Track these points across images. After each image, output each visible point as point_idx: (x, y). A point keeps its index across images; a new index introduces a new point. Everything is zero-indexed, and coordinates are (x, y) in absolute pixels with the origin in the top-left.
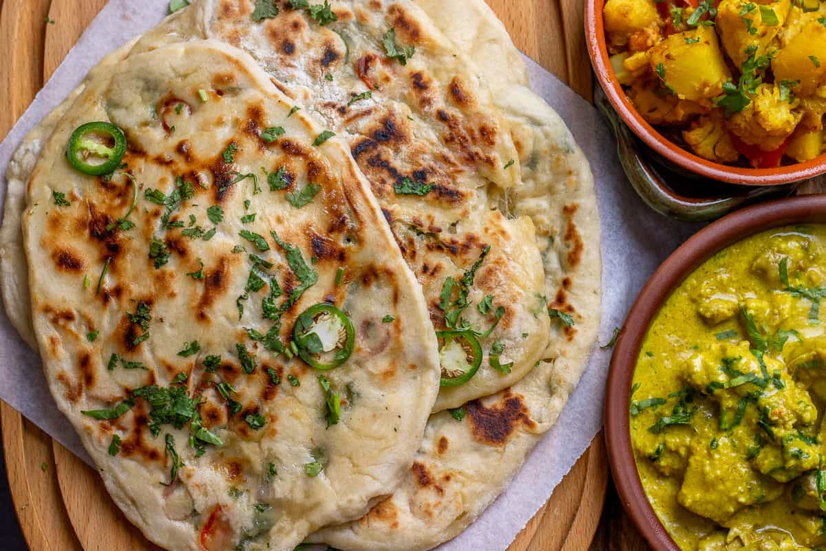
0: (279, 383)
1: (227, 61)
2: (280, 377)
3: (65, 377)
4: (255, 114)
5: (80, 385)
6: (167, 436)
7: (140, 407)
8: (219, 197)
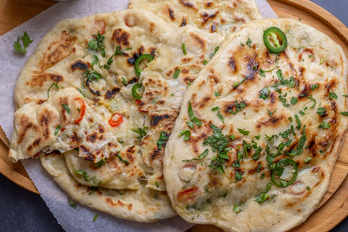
0: (258, 172)
1: (340, 58)
2: (260, 171)
3: (195, 97)
4: (333, 84)
5: (197, 105)
6: (207, 150)
7: (209, 132)
8: (300, 98)
